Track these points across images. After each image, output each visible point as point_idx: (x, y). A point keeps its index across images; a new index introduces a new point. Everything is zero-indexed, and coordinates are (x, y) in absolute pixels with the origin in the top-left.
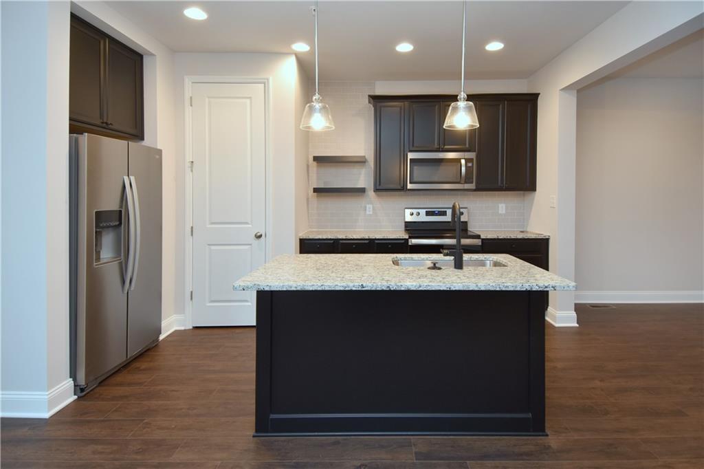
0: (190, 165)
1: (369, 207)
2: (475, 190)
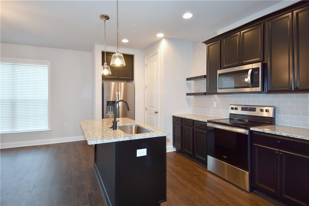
1: (215, 103)
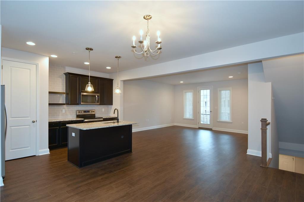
1: (64, 110)
2: (99, 105)
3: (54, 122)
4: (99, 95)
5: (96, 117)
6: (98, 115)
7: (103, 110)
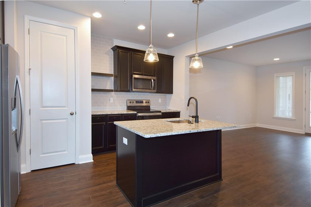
0: (28, 71)
1: (112, 99)
2: (155, 93)
3: (99, 115)
4: (155, 78)
5: (151, 111)
6: (153, 108)
7: (160, 100)
